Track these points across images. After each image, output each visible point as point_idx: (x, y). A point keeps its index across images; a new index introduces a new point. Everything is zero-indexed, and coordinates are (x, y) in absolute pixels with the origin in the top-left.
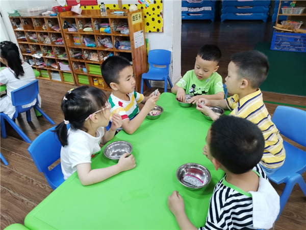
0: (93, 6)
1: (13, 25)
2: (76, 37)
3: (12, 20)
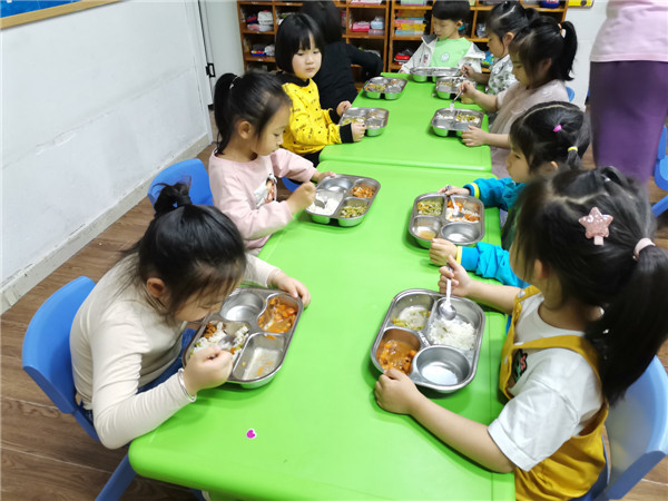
2: (403, 18)
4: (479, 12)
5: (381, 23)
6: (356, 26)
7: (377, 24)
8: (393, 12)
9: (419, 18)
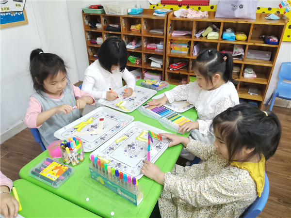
0: (201, 7)
1: (84, 23)
2: (176, 43)
3: (85, 18)
4: (221, 43)
5: (162, 46)
6: (148, 46)
7: (160, 46)
8: (168, 40)
9: (185, 44)
